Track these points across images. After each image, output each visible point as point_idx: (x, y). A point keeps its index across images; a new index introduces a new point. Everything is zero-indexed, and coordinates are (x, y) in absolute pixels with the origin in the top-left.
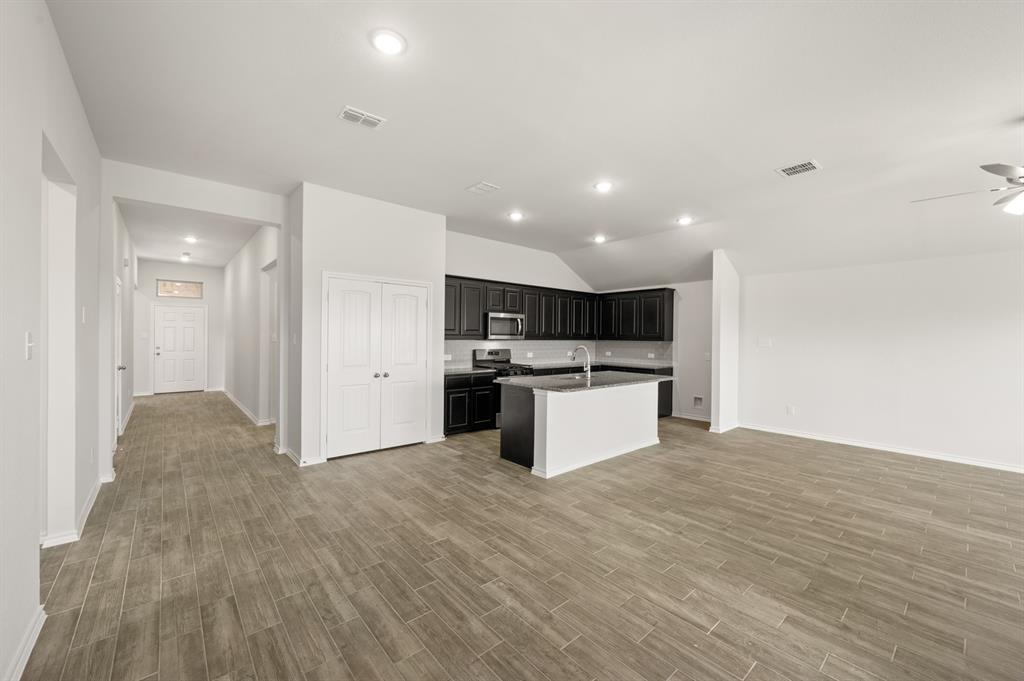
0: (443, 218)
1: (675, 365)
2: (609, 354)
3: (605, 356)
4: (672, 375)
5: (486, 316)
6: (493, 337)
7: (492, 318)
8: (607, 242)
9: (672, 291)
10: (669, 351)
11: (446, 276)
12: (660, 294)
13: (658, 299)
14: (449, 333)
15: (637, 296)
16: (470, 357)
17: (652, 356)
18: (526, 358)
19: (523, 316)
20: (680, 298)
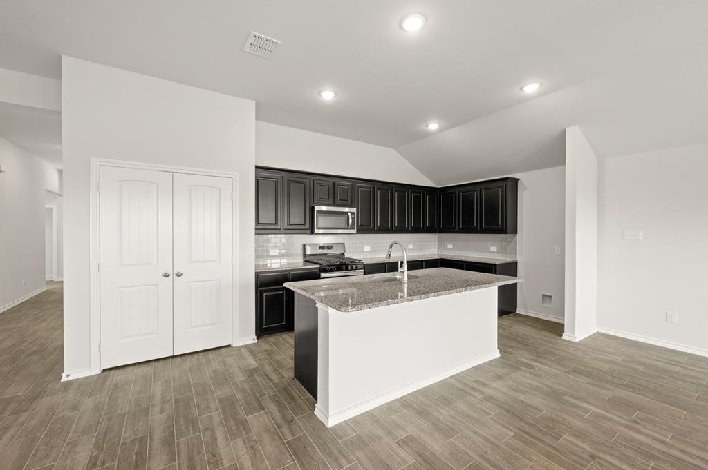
0: (252, 105)
1: (519, 259)
2: (450, 246)
3: (446, 249)
4: (515, 275)
5: (312, 209)
6: (321, 231)
7: (318, 212)
8: (440, 131)
9: (516, 181)
10: (512, 244)
11: (257, 167)
12: (503, 184)
13: (500, 189)
14: (259, 227)
15: (478, 188)
16: (301, 252)
17: (494, 249)
18: (363, 252)
19: (354, 210)
20: (525, 189)
